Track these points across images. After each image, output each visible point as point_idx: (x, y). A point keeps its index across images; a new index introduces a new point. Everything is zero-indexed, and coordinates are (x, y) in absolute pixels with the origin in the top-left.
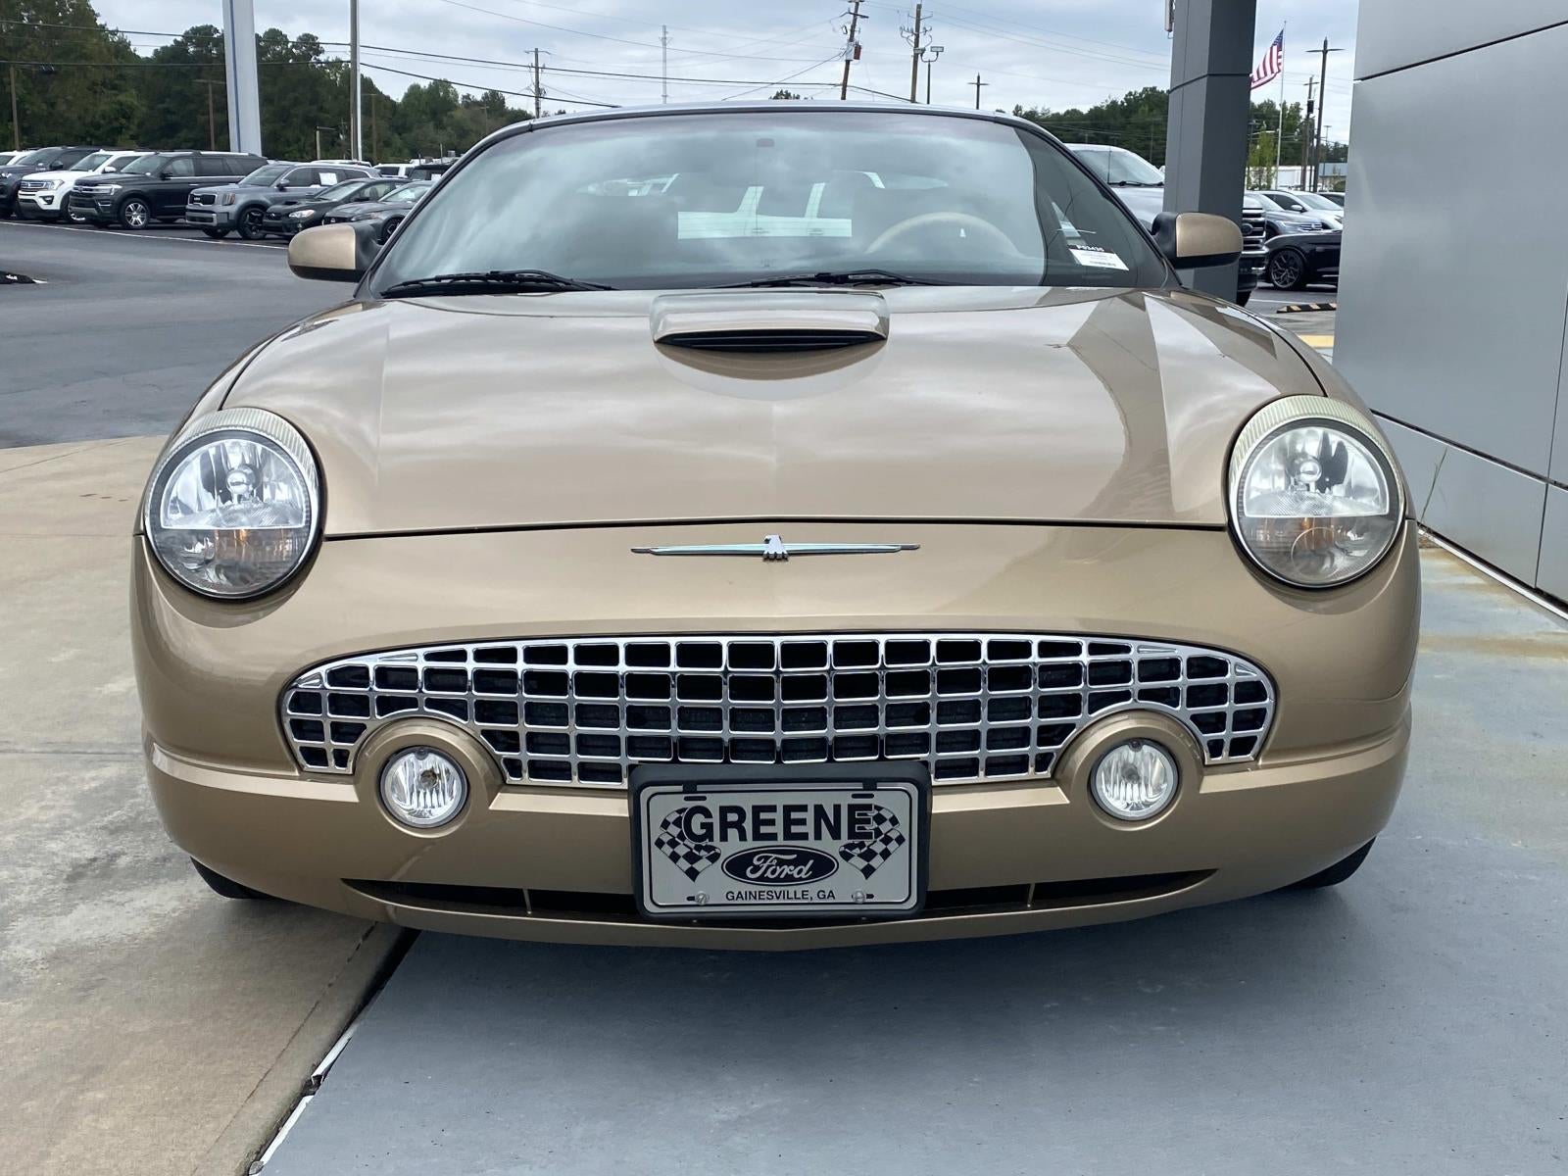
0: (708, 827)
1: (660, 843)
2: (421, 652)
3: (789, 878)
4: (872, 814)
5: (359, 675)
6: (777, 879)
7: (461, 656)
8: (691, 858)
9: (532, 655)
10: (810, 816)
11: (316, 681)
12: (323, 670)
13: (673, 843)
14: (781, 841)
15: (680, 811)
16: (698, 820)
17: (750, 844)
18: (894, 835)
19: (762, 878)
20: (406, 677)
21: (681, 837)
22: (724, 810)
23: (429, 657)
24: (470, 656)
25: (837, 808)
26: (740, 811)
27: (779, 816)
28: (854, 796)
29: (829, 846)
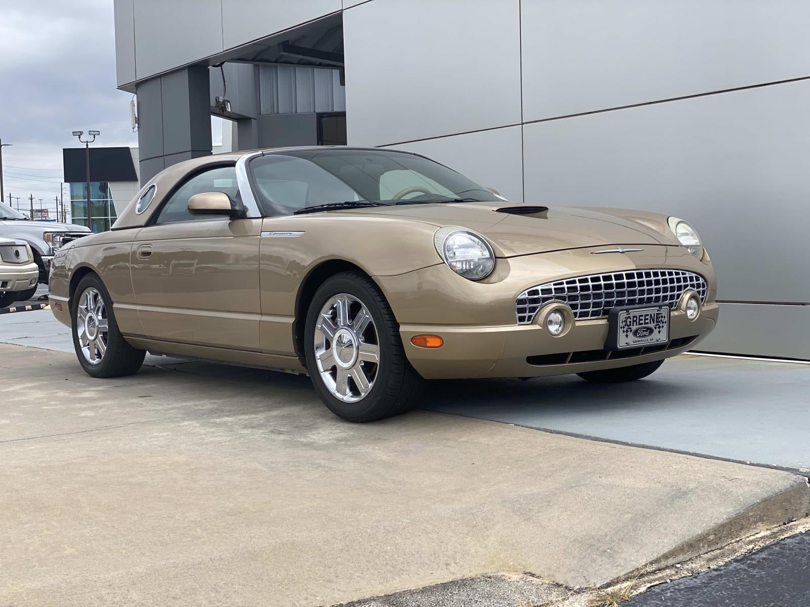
0: (630, 322)
1: (621, 328)
2: (552, 283)
3: (645, 335)
4: (660, 315)
5: (535, 292)
6: (643, 336)
7: (562, 283)
8: (627, 331)
9: (580, 281)
10: (649, 317)
11: (525, 296)
12: (526, 292)
13: (624, 328)
14: (644, 325)
15: (625, 318)
16: (629, 320)
17: (638, 326)
18: (664, 321)
19: (640, 336)
20: (549, 291)
21: (625, 325)
22: (634, 317)
23: (554, 285)
24: (565, 283)
25: (654, 314)
26: (636, 317)
27: (643, 318)
28: (658, 311)
29: (652, 325)
